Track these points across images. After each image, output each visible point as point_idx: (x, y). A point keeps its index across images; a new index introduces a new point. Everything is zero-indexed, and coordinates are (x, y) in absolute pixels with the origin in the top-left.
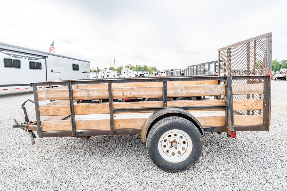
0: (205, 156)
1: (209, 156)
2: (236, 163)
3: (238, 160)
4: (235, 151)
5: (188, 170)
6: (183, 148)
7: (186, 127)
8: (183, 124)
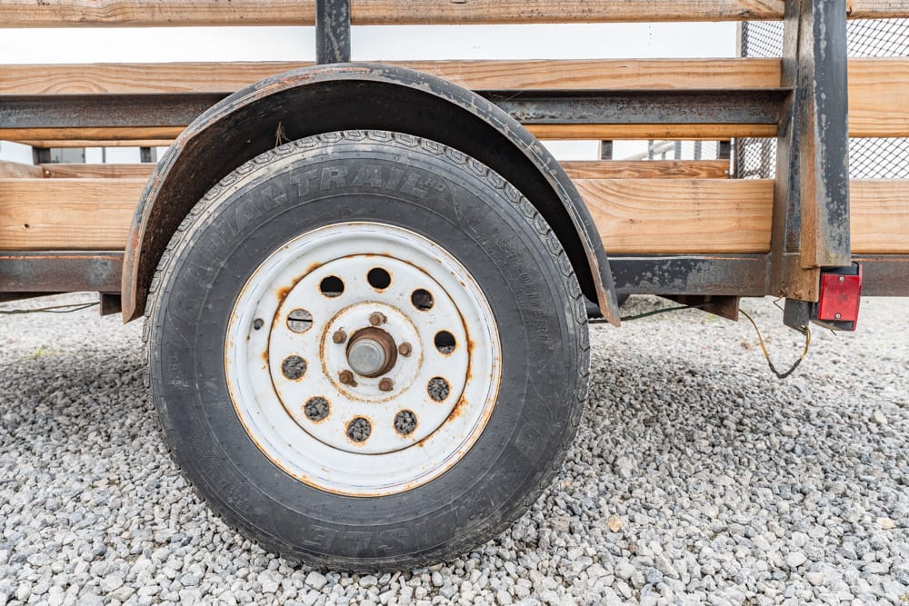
0: (626, 473)
1: (654, 476)
2: (846, 527)
3: (858, 505)
4: (824, 457)
5: (472, 563)
6: (438, 389)
7: (449, 198)
8: (419, 170)
